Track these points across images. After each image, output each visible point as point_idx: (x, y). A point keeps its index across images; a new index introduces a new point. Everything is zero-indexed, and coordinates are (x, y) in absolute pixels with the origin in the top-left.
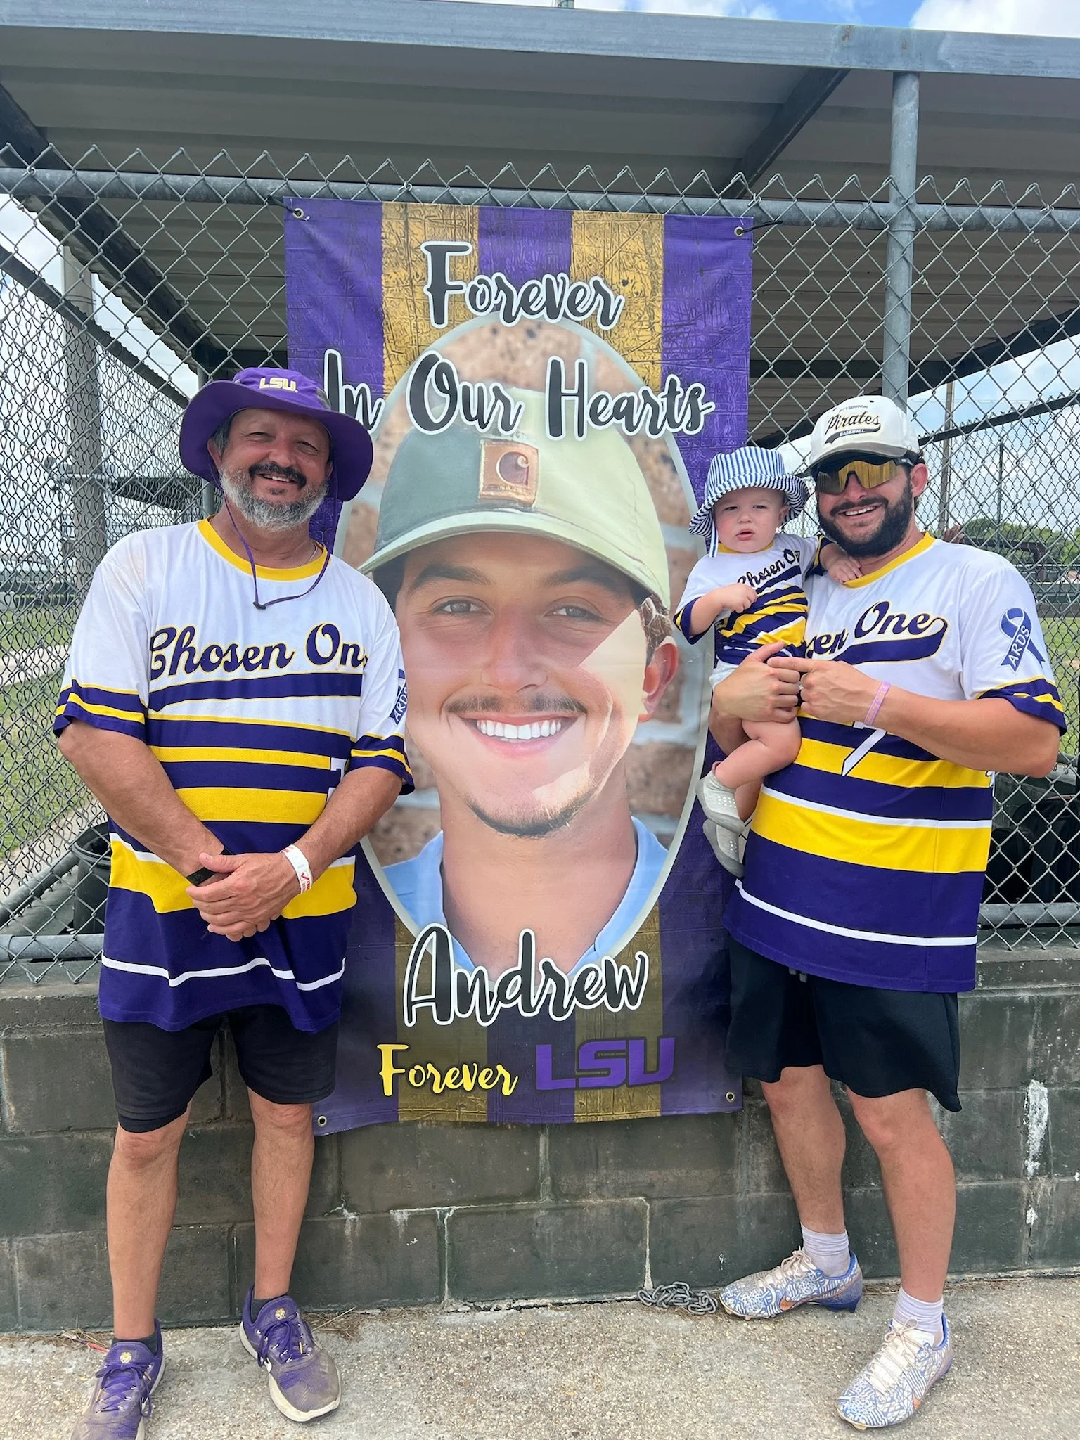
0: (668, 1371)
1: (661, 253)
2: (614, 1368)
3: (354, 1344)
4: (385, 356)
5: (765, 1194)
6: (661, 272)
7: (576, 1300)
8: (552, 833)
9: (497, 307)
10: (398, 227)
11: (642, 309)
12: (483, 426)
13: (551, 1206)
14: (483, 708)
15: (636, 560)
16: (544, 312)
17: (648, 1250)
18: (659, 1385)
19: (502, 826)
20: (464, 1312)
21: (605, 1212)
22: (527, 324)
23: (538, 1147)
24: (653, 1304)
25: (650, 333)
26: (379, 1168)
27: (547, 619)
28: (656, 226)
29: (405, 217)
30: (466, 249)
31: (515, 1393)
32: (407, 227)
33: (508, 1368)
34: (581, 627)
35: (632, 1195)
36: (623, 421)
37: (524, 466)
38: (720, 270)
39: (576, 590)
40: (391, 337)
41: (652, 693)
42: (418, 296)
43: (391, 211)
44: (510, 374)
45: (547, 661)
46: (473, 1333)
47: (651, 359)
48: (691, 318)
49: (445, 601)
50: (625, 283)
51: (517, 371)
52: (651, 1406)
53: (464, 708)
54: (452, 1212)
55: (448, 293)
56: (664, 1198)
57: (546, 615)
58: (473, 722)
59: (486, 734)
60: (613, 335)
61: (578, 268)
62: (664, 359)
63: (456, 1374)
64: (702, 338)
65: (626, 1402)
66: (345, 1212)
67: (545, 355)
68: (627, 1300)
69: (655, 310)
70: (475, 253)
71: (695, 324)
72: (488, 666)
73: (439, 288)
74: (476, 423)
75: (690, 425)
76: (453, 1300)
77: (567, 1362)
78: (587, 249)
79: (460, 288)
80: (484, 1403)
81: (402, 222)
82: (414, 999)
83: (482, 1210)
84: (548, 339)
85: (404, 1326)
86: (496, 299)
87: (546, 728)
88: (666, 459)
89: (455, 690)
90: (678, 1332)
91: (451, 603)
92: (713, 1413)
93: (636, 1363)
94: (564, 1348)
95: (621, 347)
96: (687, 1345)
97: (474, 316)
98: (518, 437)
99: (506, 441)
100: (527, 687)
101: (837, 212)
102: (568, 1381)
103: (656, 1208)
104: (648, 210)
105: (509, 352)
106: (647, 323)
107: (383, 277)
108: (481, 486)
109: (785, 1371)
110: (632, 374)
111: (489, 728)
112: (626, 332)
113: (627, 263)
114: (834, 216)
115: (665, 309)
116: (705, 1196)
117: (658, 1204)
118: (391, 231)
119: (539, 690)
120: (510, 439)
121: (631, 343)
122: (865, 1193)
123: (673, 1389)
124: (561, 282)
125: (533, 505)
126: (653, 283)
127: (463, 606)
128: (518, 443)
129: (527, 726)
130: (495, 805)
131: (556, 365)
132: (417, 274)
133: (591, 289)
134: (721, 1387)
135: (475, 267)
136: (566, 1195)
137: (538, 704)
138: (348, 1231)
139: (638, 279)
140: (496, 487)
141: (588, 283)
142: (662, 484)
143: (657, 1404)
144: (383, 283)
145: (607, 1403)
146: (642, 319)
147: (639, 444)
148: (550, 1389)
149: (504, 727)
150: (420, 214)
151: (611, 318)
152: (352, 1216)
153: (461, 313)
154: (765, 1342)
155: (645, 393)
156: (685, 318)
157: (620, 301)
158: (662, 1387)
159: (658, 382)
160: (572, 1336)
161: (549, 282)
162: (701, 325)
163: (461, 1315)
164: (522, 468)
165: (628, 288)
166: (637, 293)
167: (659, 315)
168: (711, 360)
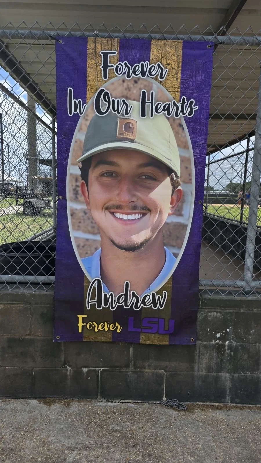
0: (167, 428)
1: (181, 54)
2: (150, 425)
3: (68, 409)
4: (87, 90)
5: (204, 373)
6: (181, 61)
7: (140, 402)
8: (137, 250)
9: (125, 73)
10: (92, 46)
11: (174, 73)
12: (119, 113)
13: (133, 371)
14: (117, 209)
15: (169, 160)
16: (141, 74)
17: (165, 388)
18: (164, 432)
19: (120, 247)
20: (104, 402)
21: (151, 374)
22: (134, 79)
23: (129, 351)
24: (165, 405)
25: (176, 82)
26: (79, 354)
27: (138, 179)
28: (180, 44)
29: (95, 42)
30: (115, 53)
31: (116, 430)
32: (95, 46)
33: (115, 422)
34: (150, 182)
35: (160, 369)
36: (166, 112)
37: (132, 127)
38: (201, 60)
39: (148, 170)
40: (89, 83)
41: (173, 206)
42: (98, 69)
43: (90, 40)
44: (128, 95)
45: (138, 194)
46: (106, 409)
47: (176, 91)
48: (191, 77)
49: (105, 172)
50: (168, 64)
51: (131, 95)
52: (160, 439)
53: (110, 208)
54: (101, 370)
55: (108, 68)
56: (171, 371)
57: (138, 178)
58: (113, 214)
59: (117, 217)
60: (164, 82)
61: (153, 59)
62: (181, 90)
63: (98, 422)
64: (194, 84)
65: (152, 437)
66: (68, 367)
67: (140, 89)
68: (157, 403)
69: (178, 74)
70: (118, 55)
71: (192, 79)
72: (118, 195)
73: (105, 66)
74: (116, 112)
75: (189, 114)
76: (101, 398)
77: (135, 422)
78: (156, 53)
79: (113, 66)
80: (106, 432)
81: (94, 44)
82: (90, 301)
83: (111, 370)
84: (141, 84)
85: (85, 405)
86: (124, 70)
87: (137, 216)
88: (181, 125)
89: (107, 202)
90: (172, 415)
91: (106, 173)
92: (181, 443)
93: (157, 424)
94: (134, 417)
95: (166, 87)
96: (175, 420)
97: (117, 76)
98: (130, 117)
99: (126, 118)
100: (131, 202)
101: (244, 40)
102: (134, 428)
103: (168, 375)
104: (178, 39)
105: (128, 88)
106: (175, 78)
107: (87, 63)
108: (118, 134)
109: (207, 432)
110: (170, 96)
111: (118, 215)
112: (168, 81)
113: (170, 58)
114: (243, 41)
115: (182, 74)
116: (184, 372)
117: (168, 373)
118: (90, 47)
119: (135, 203)
120: (127, 118)
121: (169, 85)
122: (239, 376)
123: (168, 434)
124: (147, 64)
125: (135, 140)
126: (178, 64)
127: (110, 174)
128: (130, 119)
129: (131, 215)
130: (119, 240)
131: (144, 92)
132: (98, 62)
133: (157, 67)
134: (184, 435)
135: (118, 59)
136: (139, 367)
137: (135, 208)
138: (68, 373)
139: (173, 63)
140: (122, 134)
141: (156, 65)
142: (179, 134)
143: (162, 439)
144: (87, 65)
145: (146, 437)
146: (174, 77)
147: (171, 120)
148: (128, 430)
149: (123, 215)
150: (100, 41)
151: (163, 76)
152: (70, 368)
153: (113, 75)
154: (201, 422)
155: (174, 103)
156: (189, 77)
157: (167, 70)
158: (165, 433)
159: (178, 99)
160: (138, 413)
161: (142, 64)
162: (194, 79)
163: (103, 403)
164: (131, 128)
165: (169, 66)
166: (172, 68)
167: (180, 75)
168: (197, 91)
